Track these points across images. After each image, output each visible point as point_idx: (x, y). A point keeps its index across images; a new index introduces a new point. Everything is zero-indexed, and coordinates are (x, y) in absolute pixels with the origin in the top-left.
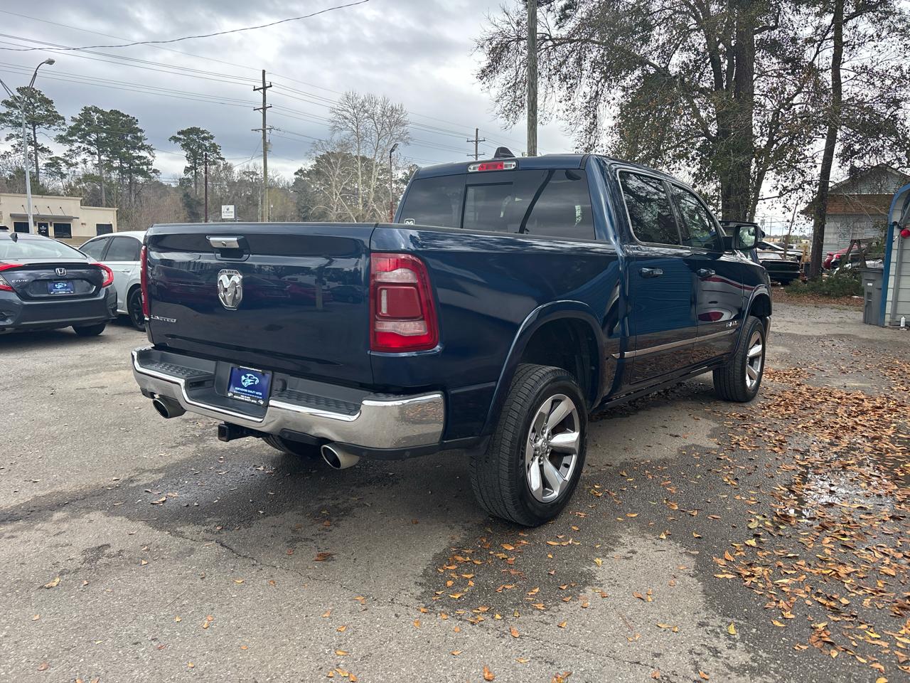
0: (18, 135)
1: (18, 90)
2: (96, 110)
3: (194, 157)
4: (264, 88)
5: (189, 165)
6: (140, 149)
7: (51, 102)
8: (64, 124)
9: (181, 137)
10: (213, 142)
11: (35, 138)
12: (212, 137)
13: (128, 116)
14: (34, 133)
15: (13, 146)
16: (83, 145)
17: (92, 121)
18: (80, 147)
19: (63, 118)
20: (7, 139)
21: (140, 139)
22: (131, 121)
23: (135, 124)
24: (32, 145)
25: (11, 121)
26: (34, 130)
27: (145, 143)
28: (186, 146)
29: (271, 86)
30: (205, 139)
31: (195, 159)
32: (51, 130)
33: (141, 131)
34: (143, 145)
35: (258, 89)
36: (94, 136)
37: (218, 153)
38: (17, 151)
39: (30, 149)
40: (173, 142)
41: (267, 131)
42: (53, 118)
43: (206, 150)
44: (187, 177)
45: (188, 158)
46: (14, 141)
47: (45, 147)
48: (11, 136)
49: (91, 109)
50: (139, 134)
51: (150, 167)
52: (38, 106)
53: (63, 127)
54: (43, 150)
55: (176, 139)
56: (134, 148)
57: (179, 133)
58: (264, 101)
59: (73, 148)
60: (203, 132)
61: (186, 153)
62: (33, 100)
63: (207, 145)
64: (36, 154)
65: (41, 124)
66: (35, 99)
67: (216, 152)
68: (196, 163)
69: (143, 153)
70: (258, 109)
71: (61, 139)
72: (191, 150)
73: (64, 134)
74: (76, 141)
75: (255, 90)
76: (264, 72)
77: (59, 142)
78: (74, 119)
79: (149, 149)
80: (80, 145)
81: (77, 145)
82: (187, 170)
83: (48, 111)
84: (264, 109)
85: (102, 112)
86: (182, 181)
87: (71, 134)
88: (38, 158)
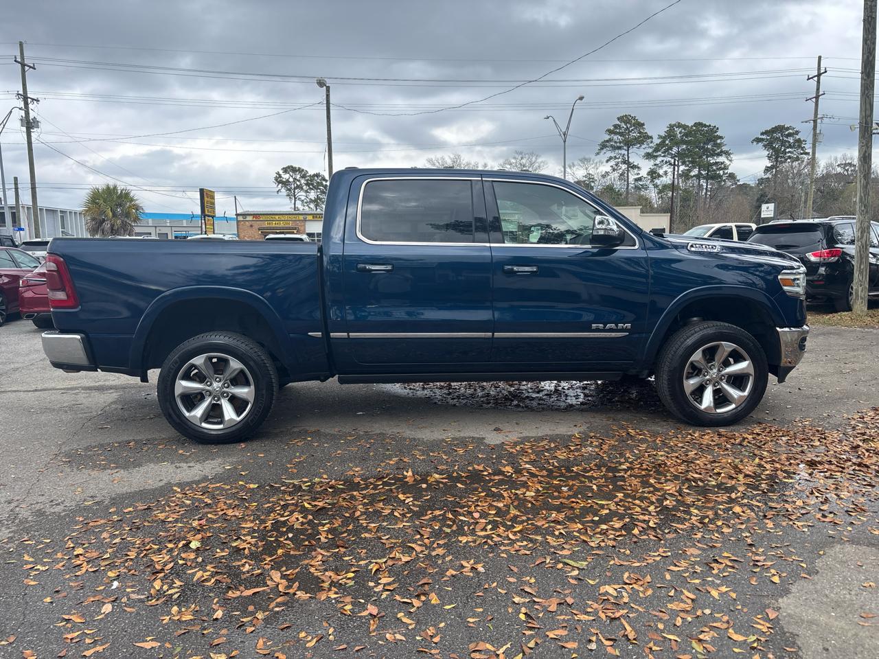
0: (615, 157)
1: (618, 119)
2: (679, 125)
3: (777, 156)
4: (819, 75)
5: (769, 165)
6: (719, 155)
7: (643, 124)
8: (652, 142)
9: (764, 137)
10: (797, 137)
11: (628, 158)
12: (797, 132)
13: (710, 126)
14: (628, 154)
15: (612, 166)
16: (665, 159)
17: (675, 136)
18: (663, 161)
19: (651, 137)
20: (607, 161)
21: (719, 146)
22: (712, 130)
23: (716, 132)
24: (626, 164)
25: (612, 146)
26: (628, 150)
27: (724, 148)
28: (769, 145)
29: (826, 72)
30: (790, 135)
31: (777, 158)
32: (641, 149)
33: (721, 138)
34: (722, 152)
35: (812, 78)
36: (675, 150)
37: (803, 149)
38: (614, 170)
39: (624, 167)
40: (755, 143)
41: (819, 121)
42: (644, 138)
43: (790, 146)
44: (766, 176)
45: (769, 157)
46: (612, 163)
47: (635, 164)
48: (611, 158)
49: (675, 125)
50: (719, 141)
51: (726, 171)
52: (632, 130)
53: (651, 145)
54: (634, 167)
55: (758, 140)
56: (712, 155)
57: (762, 134)
58: (818, 89)
59: (658, 162)
60: (788, 129)
61: (768, 153)
62: (629, 126)
63: (792, 141)
64: (628, 171)
65: (634, 145)
66: (630, 124)
67: (799, 146)
68: (777, 161)
69: (722, 159)
70: (810, 99)
71: (648, 156)
72: (773, 148)
73: (650, 151)
74: (660, 155)
75: (809, 79)
76: (820, 58)
77: (647, 159)
78: (660, 137)
79: (727, 154)
80: (663, 158)
81: (660, 159)
82: (767, 169)
83: (640, 133)
84: (817, 97)
85: (685, 127)
86: (761, 181)
87: (656, 150)
88: (630, 174)
